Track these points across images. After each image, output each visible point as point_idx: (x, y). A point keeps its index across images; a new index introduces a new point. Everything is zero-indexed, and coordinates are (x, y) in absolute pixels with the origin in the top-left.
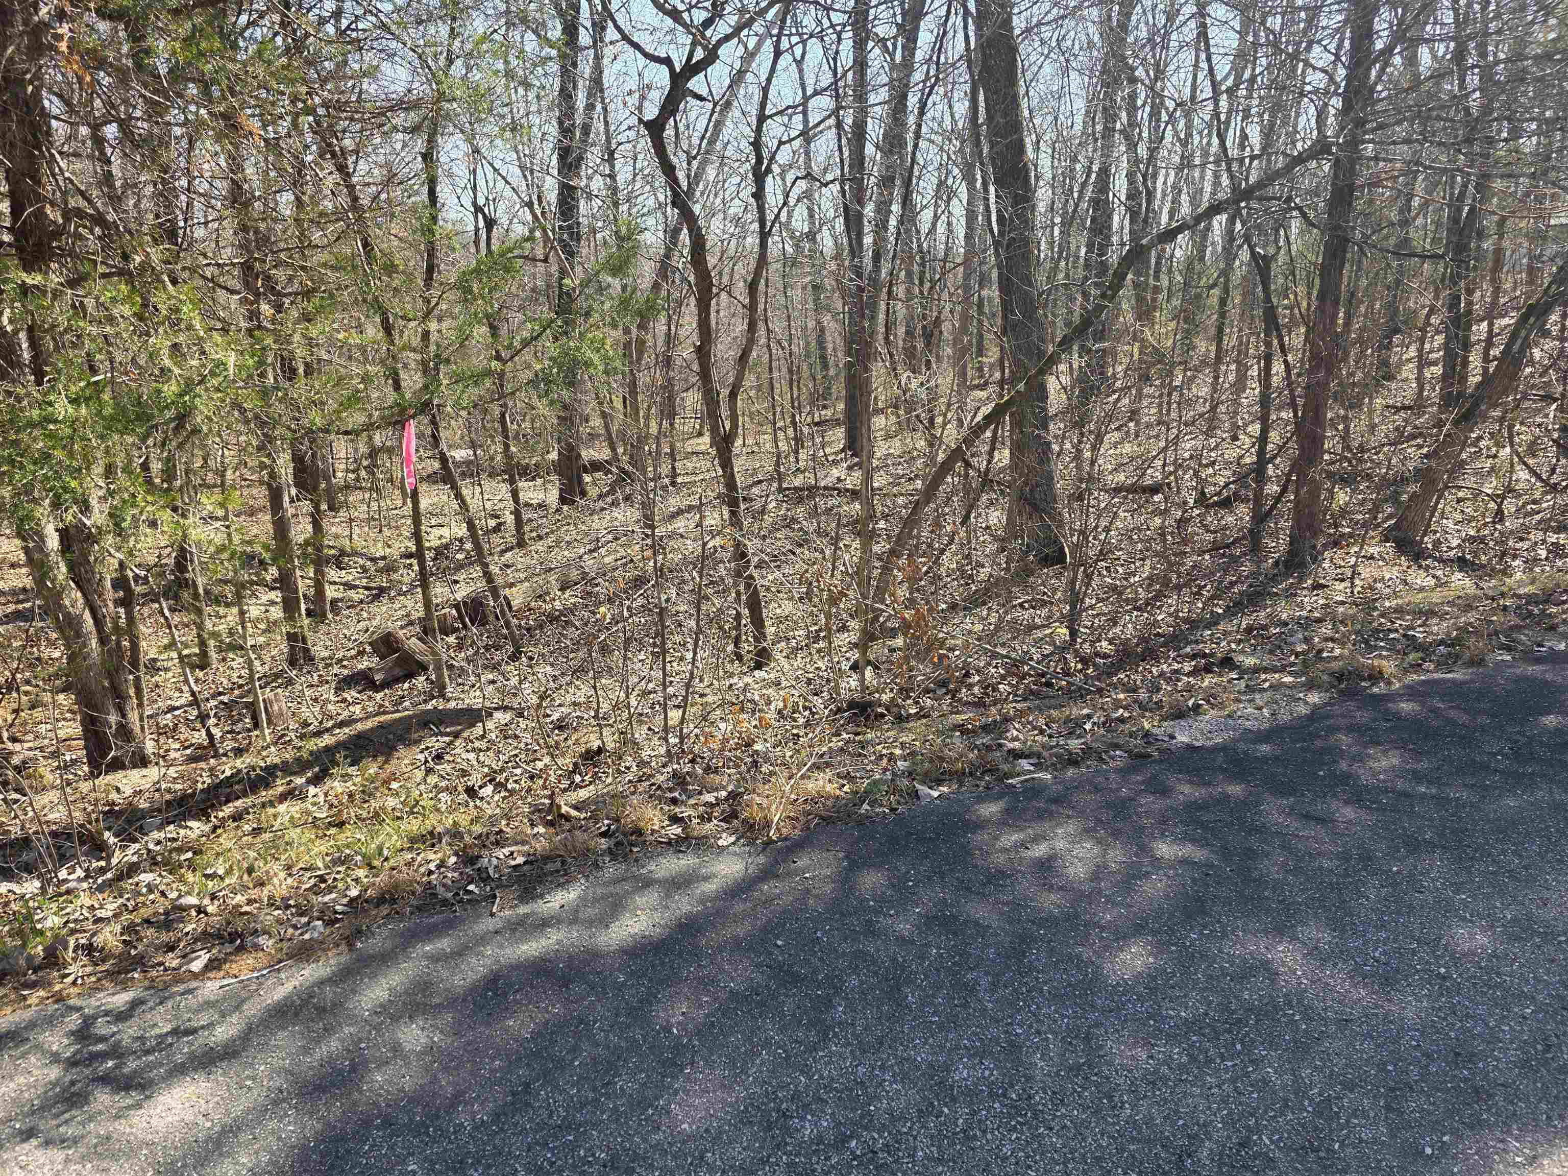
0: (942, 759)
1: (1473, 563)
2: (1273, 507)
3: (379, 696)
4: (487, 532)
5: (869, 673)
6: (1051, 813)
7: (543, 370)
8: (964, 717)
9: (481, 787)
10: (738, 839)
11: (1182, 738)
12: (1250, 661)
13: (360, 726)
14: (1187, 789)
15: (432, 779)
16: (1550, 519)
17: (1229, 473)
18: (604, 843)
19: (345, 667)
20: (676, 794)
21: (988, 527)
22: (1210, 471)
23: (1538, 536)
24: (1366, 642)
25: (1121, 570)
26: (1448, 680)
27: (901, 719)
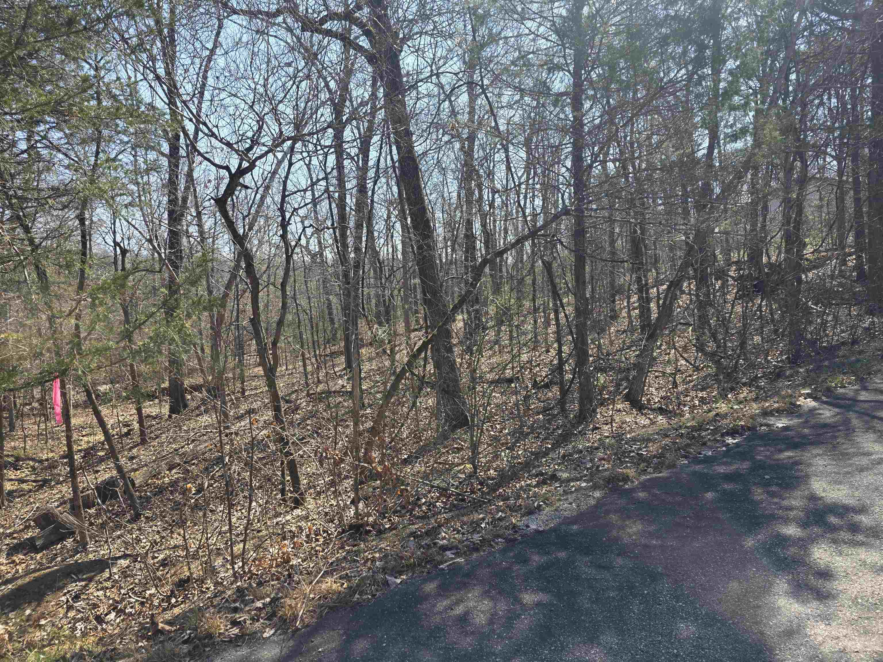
0: (402, 558)
1: (666, 410)
2: (570, 387)
3: (39, 556)
4: (121, 436)
5: (361, 505)
6: (465, 584)
7: (144, 345)
8: (416, 526)
9: (106, 615)
10: (276, 632)
11: (533, 527)
12: (565, 475)
13: (20, 582)
14: (536, 558)
15: (71, 614)
16: (698, 385)
17: (547, 370)
18: (185, 648)
19: (14, 538)
20: (237, 605)
21: (427, 408)
22: (538, 369)
23: (693, 394)
24: (619, 459)
25: (498, 426)
26: (660, 477)
27: (380, 532)
